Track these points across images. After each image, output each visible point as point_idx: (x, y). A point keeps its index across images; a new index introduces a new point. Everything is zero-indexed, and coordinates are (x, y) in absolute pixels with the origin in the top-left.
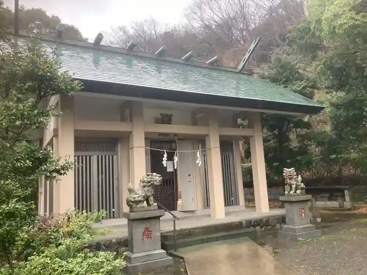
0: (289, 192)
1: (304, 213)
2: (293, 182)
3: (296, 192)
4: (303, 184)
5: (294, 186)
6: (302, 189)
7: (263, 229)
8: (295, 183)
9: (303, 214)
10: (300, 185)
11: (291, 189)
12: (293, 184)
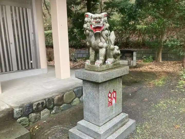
0: (93, 62)
1: (115, 98)
2: (102, 43)
3: (104, 63)
4: (117, 47)
5: (102, 52)
6: (115, 56)
7: (53, 111)
8: (105, 45)
9: (114, 101)
10: (113, 50)
11: (97, 57)
12: (101, 48)
